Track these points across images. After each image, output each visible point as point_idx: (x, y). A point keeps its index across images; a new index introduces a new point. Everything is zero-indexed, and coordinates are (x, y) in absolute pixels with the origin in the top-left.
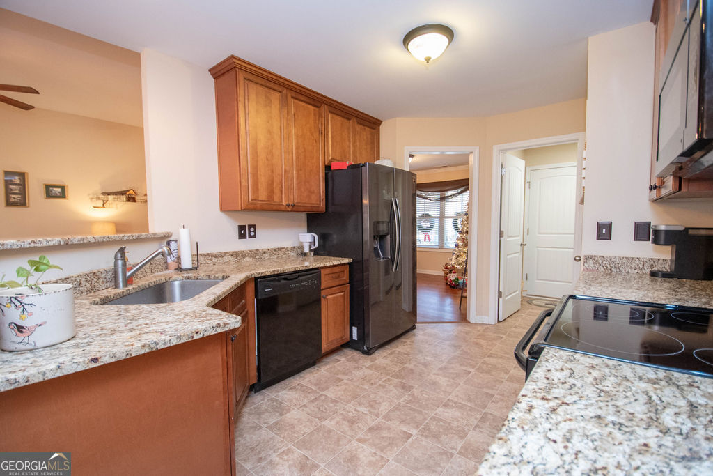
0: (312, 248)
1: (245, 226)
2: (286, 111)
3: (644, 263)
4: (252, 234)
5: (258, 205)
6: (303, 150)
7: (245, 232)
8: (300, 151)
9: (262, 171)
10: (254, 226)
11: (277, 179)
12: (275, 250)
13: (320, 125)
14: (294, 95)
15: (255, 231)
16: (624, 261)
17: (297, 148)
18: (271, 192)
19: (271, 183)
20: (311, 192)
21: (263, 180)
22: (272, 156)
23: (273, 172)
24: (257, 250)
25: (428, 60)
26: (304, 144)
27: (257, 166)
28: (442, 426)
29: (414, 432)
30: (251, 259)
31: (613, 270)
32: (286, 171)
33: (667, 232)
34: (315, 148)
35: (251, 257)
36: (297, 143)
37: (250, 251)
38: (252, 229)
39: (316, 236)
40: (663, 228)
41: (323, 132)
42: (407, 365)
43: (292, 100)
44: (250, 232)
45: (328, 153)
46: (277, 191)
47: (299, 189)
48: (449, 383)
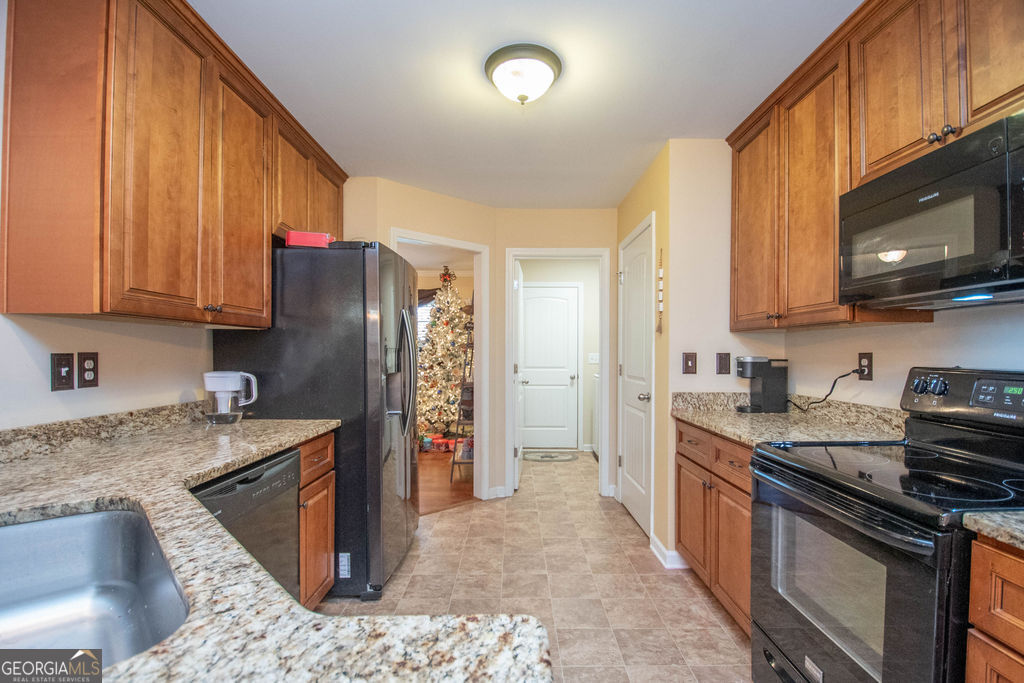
0: (242, 403)
1: (72, 355)
2: (210, 102)
3: (729, 397)
4: (89, 376)
5: (146, 304)
6: (236, 194)
7: (70, 373)
8: (231, 194)
9: (157, 220)
10: (94, 357)
11: (186, 246)
12: (146, 415)
13: (265, 153)
14: (225, 75)
15: (95, 370)
16: (711, 397)
17: (227, 187)
18: (175, 274)
19: (174, 253)
20: (249, 285)
21: (158, 243)
22: (180, 191)
23: (179, 226)
24: (103, 418)
25: (523, 99)
26: (238, 182)
27: (147, 206)
30: (86, 443)
31: (702, 408)
32: (205, 232)
33: (753, 363)
34: (257, 195)
35: (89, 435)
36: (226, 176)
37: (85, 421)
38: (89, 364)
39: (253, 379)
40: (749, 359)
41: (270, 167)
42: (454, 597)
43: (221, 84)
44: (82, 370)
45: (277, 210)
46: (186, 273)
47: (228, 275)
48: (536, 603)
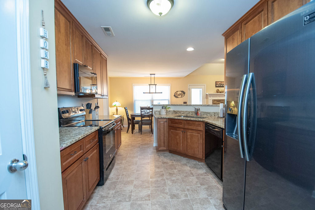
28: (144, 186)
29: (151, 180)
